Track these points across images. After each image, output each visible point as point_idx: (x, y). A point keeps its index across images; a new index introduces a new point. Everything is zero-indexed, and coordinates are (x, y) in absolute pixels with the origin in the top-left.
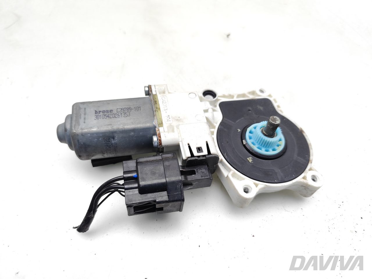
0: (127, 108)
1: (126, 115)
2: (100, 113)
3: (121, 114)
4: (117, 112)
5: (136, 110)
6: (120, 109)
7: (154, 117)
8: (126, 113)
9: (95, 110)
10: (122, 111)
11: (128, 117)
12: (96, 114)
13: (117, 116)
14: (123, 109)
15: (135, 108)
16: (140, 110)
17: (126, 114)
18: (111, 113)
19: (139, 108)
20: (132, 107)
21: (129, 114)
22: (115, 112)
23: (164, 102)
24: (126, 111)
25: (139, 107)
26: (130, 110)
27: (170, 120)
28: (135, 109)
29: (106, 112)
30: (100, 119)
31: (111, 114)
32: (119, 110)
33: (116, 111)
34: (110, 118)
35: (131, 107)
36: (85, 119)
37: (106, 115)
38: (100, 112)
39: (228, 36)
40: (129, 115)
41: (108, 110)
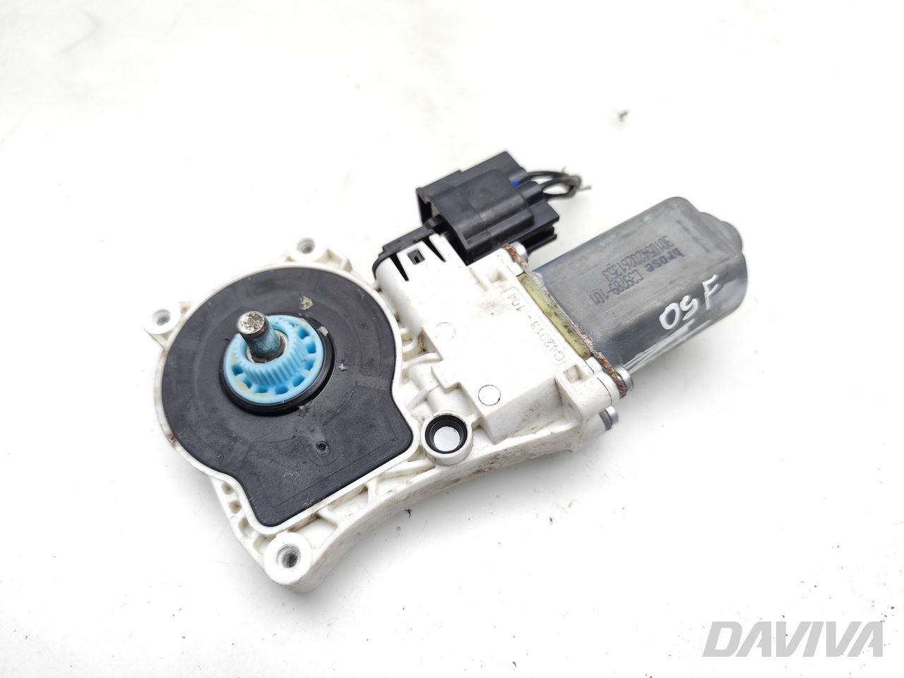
0: (623, 290)
1: (612, 271)
2: (668, 256)
3: (625, 270)
4: (635, 270)
5: (600, 292)
6: (635, 280)
7: (549, 291)
8: (614, 276)
9: (684, 258)
10: (627, 278)
11: (605, 268)
12: (674, 248)
13: (628, 260)
14: (631, 284)
15: (607, 297)
16: (590, 296)
17: (614, 274)
18: (646, 263)
19: (596, 300)
20: (613, 296)
21: (607, 277)
22: (642, 269)
23: (551, 345)
24: (618, 280)
25: (600, 304)
26: (613, 287)
27: (511, 300)
28: (603, 294)
29: (659, 262)
30: (657, 241)
31: (645, 261)
32: (637, 278)
33: (640, 271)
34: (638, 252)
35: (617, 296)
36: (686, 229)
37: (652, 255)
38: (672, 257)
39: (623, 115)
40: (607, 273)
41: (657, 267)
